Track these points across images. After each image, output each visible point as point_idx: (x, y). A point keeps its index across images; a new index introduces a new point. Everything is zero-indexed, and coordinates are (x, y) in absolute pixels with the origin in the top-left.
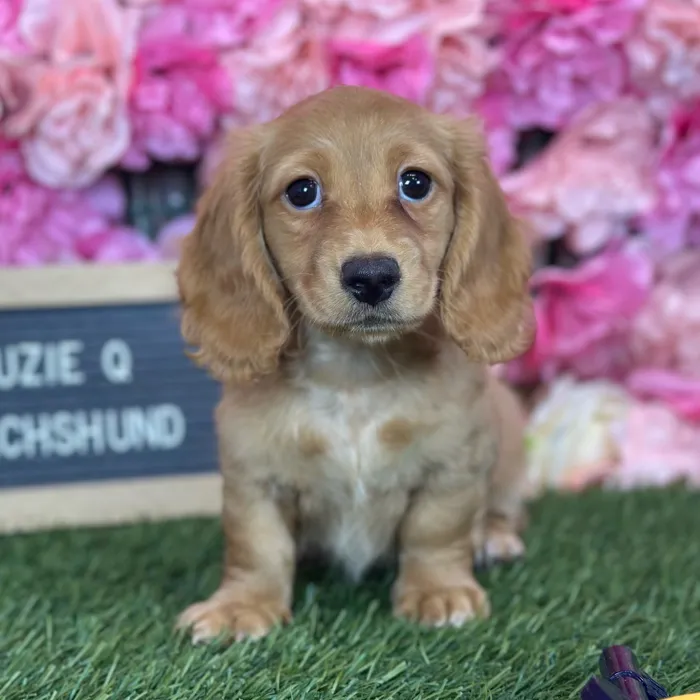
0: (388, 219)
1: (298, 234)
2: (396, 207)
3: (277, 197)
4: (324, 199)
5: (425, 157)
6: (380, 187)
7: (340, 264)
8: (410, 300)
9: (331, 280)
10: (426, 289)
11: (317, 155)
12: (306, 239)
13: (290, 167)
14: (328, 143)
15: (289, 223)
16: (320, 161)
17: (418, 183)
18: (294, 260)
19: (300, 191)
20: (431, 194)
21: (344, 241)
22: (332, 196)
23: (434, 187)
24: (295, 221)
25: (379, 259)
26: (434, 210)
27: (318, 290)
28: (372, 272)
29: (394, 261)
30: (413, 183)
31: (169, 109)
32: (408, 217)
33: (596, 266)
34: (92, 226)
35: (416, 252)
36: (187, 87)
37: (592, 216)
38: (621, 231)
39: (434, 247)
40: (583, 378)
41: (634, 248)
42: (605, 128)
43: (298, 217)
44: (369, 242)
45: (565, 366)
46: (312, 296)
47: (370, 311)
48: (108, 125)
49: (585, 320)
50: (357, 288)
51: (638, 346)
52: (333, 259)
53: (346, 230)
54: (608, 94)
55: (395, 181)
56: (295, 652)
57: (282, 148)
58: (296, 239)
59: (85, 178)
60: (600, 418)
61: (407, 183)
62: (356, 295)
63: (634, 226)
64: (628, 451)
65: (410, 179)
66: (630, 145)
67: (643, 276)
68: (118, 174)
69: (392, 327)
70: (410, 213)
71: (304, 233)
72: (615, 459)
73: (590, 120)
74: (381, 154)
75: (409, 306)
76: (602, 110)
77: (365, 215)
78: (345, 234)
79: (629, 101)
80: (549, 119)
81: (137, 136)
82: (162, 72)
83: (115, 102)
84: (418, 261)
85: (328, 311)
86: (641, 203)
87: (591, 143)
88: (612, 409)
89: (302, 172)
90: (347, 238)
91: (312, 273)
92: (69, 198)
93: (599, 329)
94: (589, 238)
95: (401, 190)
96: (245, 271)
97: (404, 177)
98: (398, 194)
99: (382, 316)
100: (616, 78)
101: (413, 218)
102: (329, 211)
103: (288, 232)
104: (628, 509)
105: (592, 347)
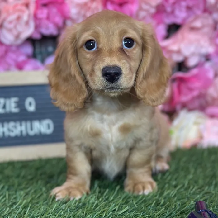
0: (118, 54)
1: (88, 59)
2: (122, 50)
3: (82, 47)
4: (97, 47)
5: (132, 34)
6: (116, 43)
7: (102, 69)
8: (125, 81)
9: (99, 74)
10: (131, 78)
11: (95, 32)
12: (91, 60)
13: (86, 36)
14: (99, 28)
15: (85, 55)
16: (96, 34)
17: (130, 42)
18: (87, 68)
19: (89, 44)
20: (134, 46)
21: (103, 61)
22: (100, 46)
23: (135, 44)
24: (88, 54)
25: (115, 67)
26: (135, 52)
27: (94, 77)
28: (112, 71)
29: (120, 68)
30: (128, 42)
31: (48, 18)
32: (125, 54)
33: (195, 71)
34: (22, 58)
35: (128, 65)
36: (54, 10)
37: (193, 54)
38: (203, 59)
39: (134, 64)
40: (190, 110)
41: (208, 65)
42: (198, 24)
43: (88, 53)
44: (111, 61)
45: (184, 106)
46: (92, 79)
47: (112, 85)
48: (27, 23)
49: (191, 90)
50: (108, 77)
51: (209, 99)
52: (100, 67)
53: (104, 57)
54: (199, 12)
55: (122, 42)
56: (91, 203)
57: (84, 30)
58: (88, 61)
59: (19, 42)
60: (196, 123)
61: (126, 42)
62: (106, 79)
63: (208, 58)
64: (206, 135)
65: (127, 41)
66: (206, 30)
67: (211, 75)
68: (30, 40)
69: (119, 91)
70: (126, 52)
71: (90, 58)
72: (201, 137)
73: (192, 21)
74: (117, 32)
75: (125, 83)
76: (197, 18)
77: (111, 52)
78: (104, 58)
79: (206, 15)
80: (178, 21)
81: (37, 27)
82: (45, 5)
83: (29, 15)
84: (129, 68)
85: (98, 85)
86: (210, 50)
87: (193, 29)
88: (200, 120)
89: (91, 38)
90: (104, 60)
91: (93, 72)
92: (14, 48)
93: (195, 93)
94: (192, 62)
95: (124, 45)
96: (72, 74)
97: (125, 40)
98: (122, 46)
99: (116, 87)
100: (201, 6)
101: (128, 54)
102: (99, 51)
103: (85, 58)
104: (206, 154)
105: (193, 99)
